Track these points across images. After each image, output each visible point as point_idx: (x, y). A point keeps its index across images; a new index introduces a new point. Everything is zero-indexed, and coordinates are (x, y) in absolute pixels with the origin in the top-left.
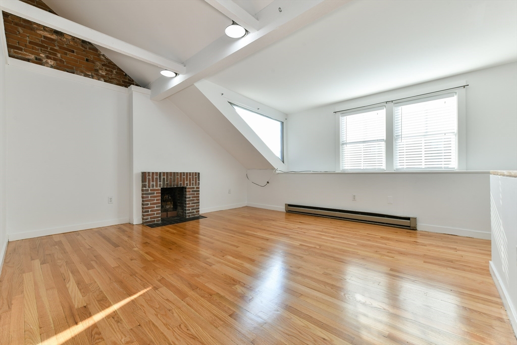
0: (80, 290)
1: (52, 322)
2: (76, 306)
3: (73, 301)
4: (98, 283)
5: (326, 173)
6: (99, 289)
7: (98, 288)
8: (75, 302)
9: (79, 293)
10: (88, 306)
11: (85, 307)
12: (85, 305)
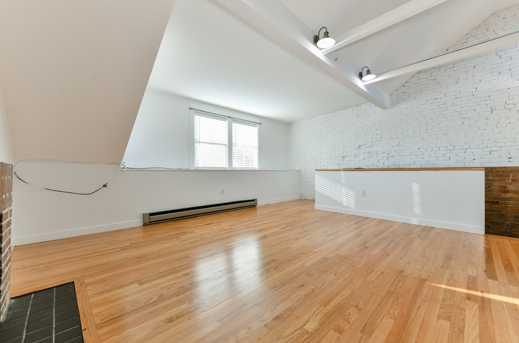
0: (463, 320)
1: (505, 308)
2: (477, 305)
3: (478, 312)
4: (437, 313)
5: (179, 170)
6: (443, 304)
7: (443, 306)
8: (476, 310)
9: (467, 318)
10: (465, 297)
11: (468, 299)
12: (467, 300)
